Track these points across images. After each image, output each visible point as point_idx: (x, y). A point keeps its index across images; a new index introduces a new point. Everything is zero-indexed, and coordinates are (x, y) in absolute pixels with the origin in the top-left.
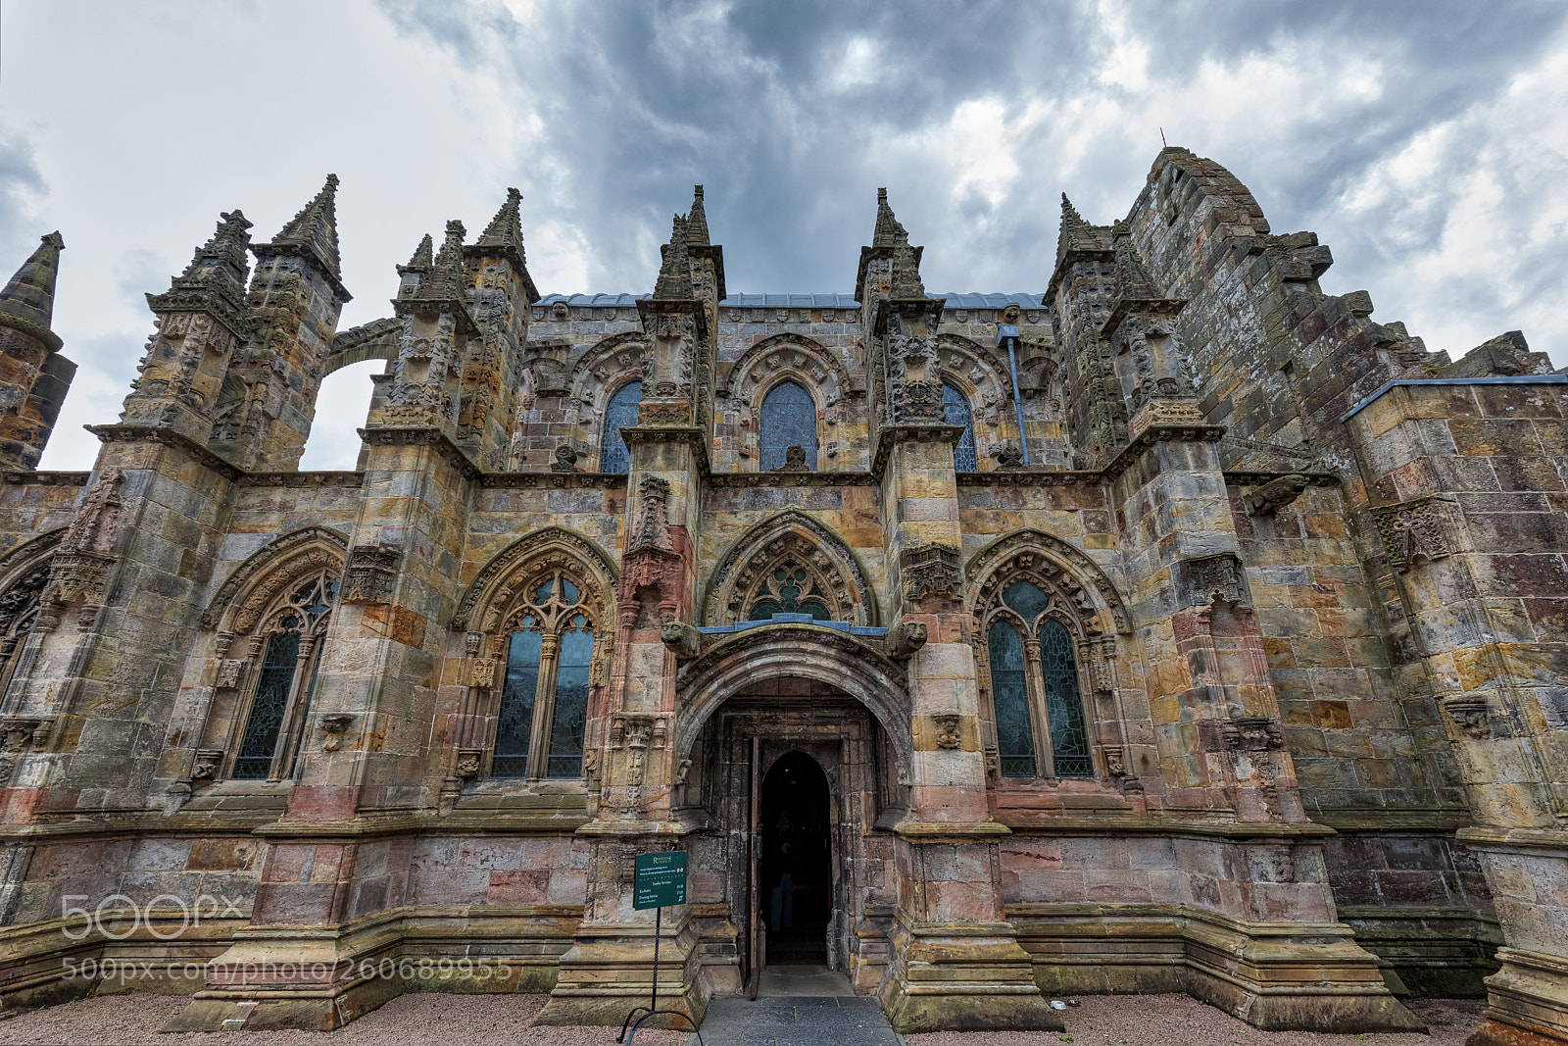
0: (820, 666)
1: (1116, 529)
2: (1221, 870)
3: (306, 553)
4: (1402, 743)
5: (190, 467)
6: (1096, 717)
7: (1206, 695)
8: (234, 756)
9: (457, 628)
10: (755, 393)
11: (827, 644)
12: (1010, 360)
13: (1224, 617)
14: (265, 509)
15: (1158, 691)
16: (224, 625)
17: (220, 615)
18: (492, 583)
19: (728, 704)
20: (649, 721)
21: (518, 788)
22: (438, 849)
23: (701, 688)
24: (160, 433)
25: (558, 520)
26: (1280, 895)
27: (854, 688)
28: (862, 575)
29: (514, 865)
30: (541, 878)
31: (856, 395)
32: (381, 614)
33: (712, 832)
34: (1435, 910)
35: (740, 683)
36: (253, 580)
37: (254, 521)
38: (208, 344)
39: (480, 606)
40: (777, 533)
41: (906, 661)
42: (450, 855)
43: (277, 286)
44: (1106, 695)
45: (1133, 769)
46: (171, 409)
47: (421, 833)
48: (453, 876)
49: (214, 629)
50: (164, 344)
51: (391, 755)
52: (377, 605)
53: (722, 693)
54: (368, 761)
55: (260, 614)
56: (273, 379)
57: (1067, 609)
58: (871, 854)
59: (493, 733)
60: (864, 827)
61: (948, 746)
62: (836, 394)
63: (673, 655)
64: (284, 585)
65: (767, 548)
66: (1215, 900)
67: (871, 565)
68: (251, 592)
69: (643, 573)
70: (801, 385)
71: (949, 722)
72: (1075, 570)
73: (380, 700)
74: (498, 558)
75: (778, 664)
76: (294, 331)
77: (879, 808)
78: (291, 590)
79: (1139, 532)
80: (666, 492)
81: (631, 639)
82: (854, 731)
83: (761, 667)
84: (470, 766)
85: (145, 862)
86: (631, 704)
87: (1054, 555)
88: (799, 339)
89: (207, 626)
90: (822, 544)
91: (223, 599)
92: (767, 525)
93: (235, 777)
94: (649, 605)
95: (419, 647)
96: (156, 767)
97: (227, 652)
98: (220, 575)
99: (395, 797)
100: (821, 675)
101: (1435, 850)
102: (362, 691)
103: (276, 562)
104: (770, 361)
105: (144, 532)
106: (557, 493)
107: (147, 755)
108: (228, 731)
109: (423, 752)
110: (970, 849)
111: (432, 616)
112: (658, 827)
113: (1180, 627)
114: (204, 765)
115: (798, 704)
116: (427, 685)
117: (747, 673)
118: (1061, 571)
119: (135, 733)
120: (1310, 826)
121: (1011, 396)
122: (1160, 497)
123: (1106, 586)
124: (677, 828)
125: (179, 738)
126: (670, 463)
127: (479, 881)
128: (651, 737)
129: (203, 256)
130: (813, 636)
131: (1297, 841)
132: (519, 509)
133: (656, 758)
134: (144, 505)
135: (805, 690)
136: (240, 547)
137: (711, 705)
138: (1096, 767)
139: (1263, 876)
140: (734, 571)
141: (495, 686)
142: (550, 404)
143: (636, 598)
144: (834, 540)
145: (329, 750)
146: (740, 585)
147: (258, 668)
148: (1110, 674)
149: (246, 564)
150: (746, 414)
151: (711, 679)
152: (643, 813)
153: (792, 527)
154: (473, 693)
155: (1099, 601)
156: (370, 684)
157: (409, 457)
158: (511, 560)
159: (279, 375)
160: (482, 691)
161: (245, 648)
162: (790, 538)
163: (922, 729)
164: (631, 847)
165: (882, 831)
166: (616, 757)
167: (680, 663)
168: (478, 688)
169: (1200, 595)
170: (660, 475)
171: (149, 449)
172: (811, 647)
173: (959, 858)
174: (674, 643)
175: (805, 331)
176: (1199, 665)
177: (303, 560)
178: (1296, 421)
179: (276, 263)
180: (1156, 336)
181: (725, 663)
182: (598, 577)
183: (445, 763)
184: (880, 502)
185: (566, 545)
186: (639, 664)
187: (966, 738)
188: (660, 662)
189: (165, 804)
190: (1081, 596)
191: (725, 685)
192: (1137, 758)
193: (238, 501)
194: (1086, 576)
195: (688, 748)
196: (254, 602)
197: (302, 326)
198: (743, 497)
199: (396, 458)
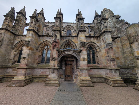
0: (72, 53)
1: (99, 42)
2: (108, 72)
3: (23, 42)
4: (124, 61)
5: (9, 33)
6: (96, 59)
7: (108, 56)
8: (17, 61)
9: (37, 50)
10: (66, 31)
11: (72, 51)
12: (89, 28)
13: (110, 49)
14: (19, 38)
15: (103, 56)
16: (15, 49)
17: (15, 48)
18: (41, 46)
19: (63, 57)
20: (55, 58)
21: (44, 64)
22: (36, 70)
23: (60, 55)
24: (5, 29)
25: (47, 40)
26: (114, 74)
27: (75, 55)
28: (76, 45)
29: (43, 71)
30: (46, 72)
31: (75, 31)
32: (28, 47)
33: (61, 68)
34: (126, 75)
35: (64, 55)
36: (18, 45)
37: (18, 39)
38: (10, 21)
39: (40, 48)
40: (68, 41)
41: (80, 53)
42: (37, 70)
43: (19, 17)
44: (98, 57)
45: (100, 63)
46: (6, 27)
47: (34, 68)
48: (37, 72)
49: (14, 49)
50: (6, 20)
51: (30, 61)
52: (28, 46)
53: (62, 56)
54: (27, 61)
55: (19, 48)
56: (19, 26)
57: (94, 49)
58: (76, 70)
59: (41, 59)
60: (75, 68)
61: (84, 61)
62: (73, 31)
63: (57, 52)
64: (21, 45)
65: (67, 43)
66: (108, 75)
67: (77, 45)
68: (18, 46)
69: (54, 44)
70: (70, 30)
71: (84, 58)
72: (96, 45)
73: (28, 56)
74: (41, 43)
75: (68, 53)
76: (21, 21)
77: (77, 66)
78: (22, 46)
79: (102, 42)
80: (57, 36)
81: (53, 50)
82: (75, 60)
83: (66, 53)
84: (39, 62)
85: (8, 70)
86: (53, 56)
87: (94, 44)
88: (70, 26)
89: (13, 49)
90: (72, 43)
91: (15, 46)
92: (67, 41)
93: (17, 63)
94: (55, 47)
95: (33, 51)
96: (9, 62)
97: (16, 52)
98: (14, 44)
99: (31, 65)
100: (72, 54)
101: (126, 70)
102: (26, 55)
103: (20, 43)
104: (68, 28)
105: (4, 39)
106: (47, 37)
107: (8, 61)
108: (16, 59)
109: (34, 61)
110: (86, 70)
111: (35, 48)
112: (55, 68)
113: (106, 50)
114: (14, 62)
115: (69, 57)
116: (34, 55)
117: (65, 54)
118: (94, 45)
119: (6, 59)
120: (117, 68)
121: (89, 31)
122: (104, 38)
123: (98, 47)
124: (58, 68)
125: (11, 59)
126: (57, 33)
127: (40, 73)
128: (55, 59)
129: (9, 12)
130: (71, 50)
131: (116, 70)
132: (43, 39)
133: (56, 61)
134: (4, 36)
135: (70, 56)
136: (16, 42)
137: (61, 57)
138: (96, 63)
139: (113, 73)
140: (64, 45)
141: (41, 55)
142: (48, 31)
143: (54, 46)
144: (73, 42)
145: (23, 60)
146: (64, 46)
147: (19, 53)
148: (98, 55)
149: (17, 43)
150: (65, 32)
151: (61, 54)
152: (54, 67)
153: (69, 41)
154: (39, 56)
155: (97, 48)
156: (27, 54)
157: (31, 32)
158: (42, 43)
159: (20, 25)
160: (40, 56)
161: (18, 51)
162: (69, 42)
163: (82, 59)
164: (53, 70)
165: (77, 68)
166: (52, 61)
167: (58, 53)
168: (40, 55)
169: (108, 47)
170: (56, 34)
171: (4, 31)
172: (71, 51)
173: (85, 71)
174: (57, 50)
175: (71, 25)
176: (108, 53)
177: (22, 43)
178: (116, 32)
179: (19, 14)
180: (105, 22)
181: (62, 53)
182: (51, 45)
183: (37, 62)
184: (78, 39)
185: (48, 42)
186: (54, 53)
187: (86, 60)
188: (56, 52)
189: (10, 65)
190: (96, 48)
191: (62, 55)
192: (100, 62)
193: (16, 37)
194: (96, 46)
195: (59, 61)
196: (18, 47)
197: (22, 21)
198: (65, 38)
199: (30, 32)
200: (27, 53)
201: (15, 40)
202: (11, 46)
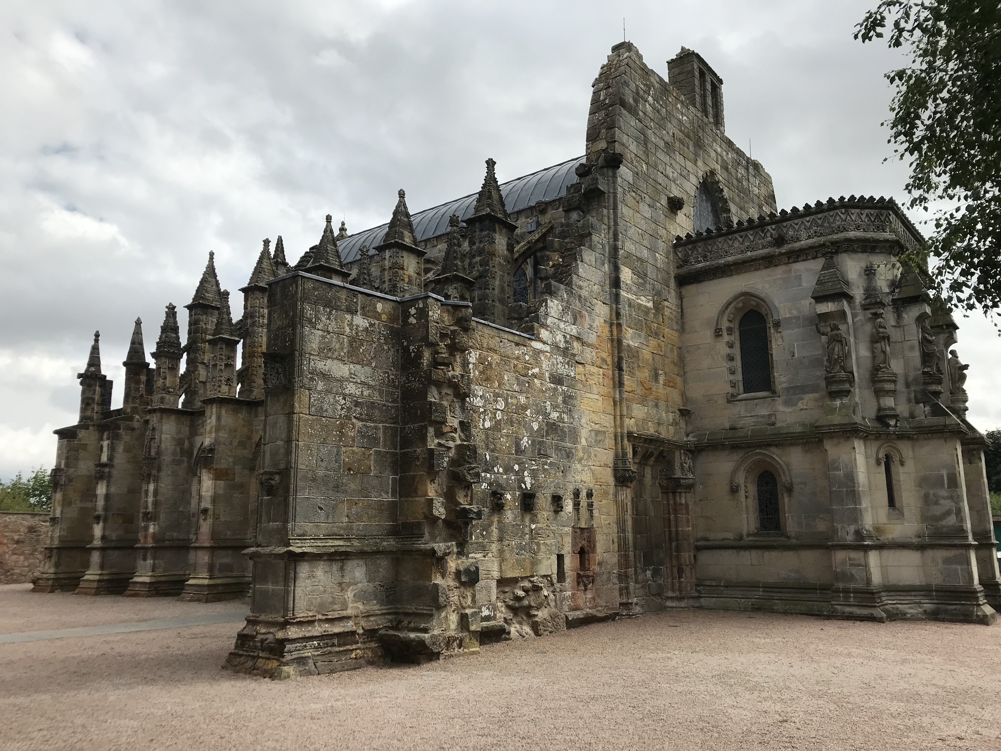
32: (213, 472)
38: (169, 368)
51: (226, 522)
52: (212, 468)
54: (213, 523)
73: (215, 502)
95: (234, 479)
99: (231, 535)
102: (210, 500)
105: (163, 446)
109: (246, 518)
111: (239, 468)
116: (242, 494)
129: (163, 329)
145: (205, 520)
156: (211, 497)
171: (158, 415)
199: (212, 409)
200: (210, 494)
201: (196, 435)
202: (185, 464)
